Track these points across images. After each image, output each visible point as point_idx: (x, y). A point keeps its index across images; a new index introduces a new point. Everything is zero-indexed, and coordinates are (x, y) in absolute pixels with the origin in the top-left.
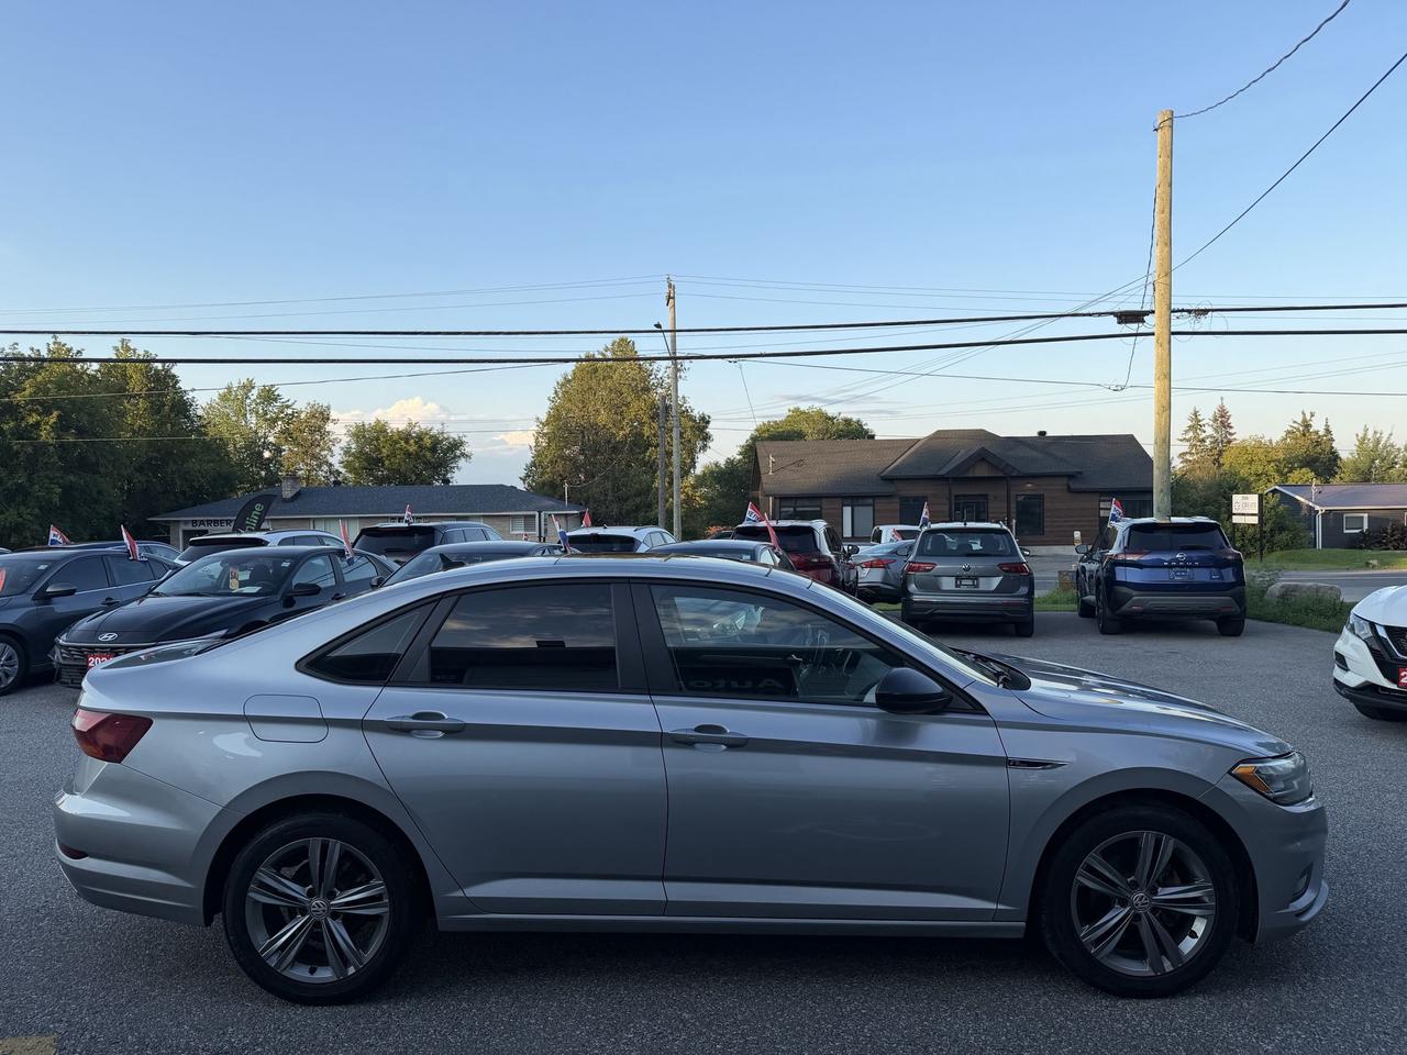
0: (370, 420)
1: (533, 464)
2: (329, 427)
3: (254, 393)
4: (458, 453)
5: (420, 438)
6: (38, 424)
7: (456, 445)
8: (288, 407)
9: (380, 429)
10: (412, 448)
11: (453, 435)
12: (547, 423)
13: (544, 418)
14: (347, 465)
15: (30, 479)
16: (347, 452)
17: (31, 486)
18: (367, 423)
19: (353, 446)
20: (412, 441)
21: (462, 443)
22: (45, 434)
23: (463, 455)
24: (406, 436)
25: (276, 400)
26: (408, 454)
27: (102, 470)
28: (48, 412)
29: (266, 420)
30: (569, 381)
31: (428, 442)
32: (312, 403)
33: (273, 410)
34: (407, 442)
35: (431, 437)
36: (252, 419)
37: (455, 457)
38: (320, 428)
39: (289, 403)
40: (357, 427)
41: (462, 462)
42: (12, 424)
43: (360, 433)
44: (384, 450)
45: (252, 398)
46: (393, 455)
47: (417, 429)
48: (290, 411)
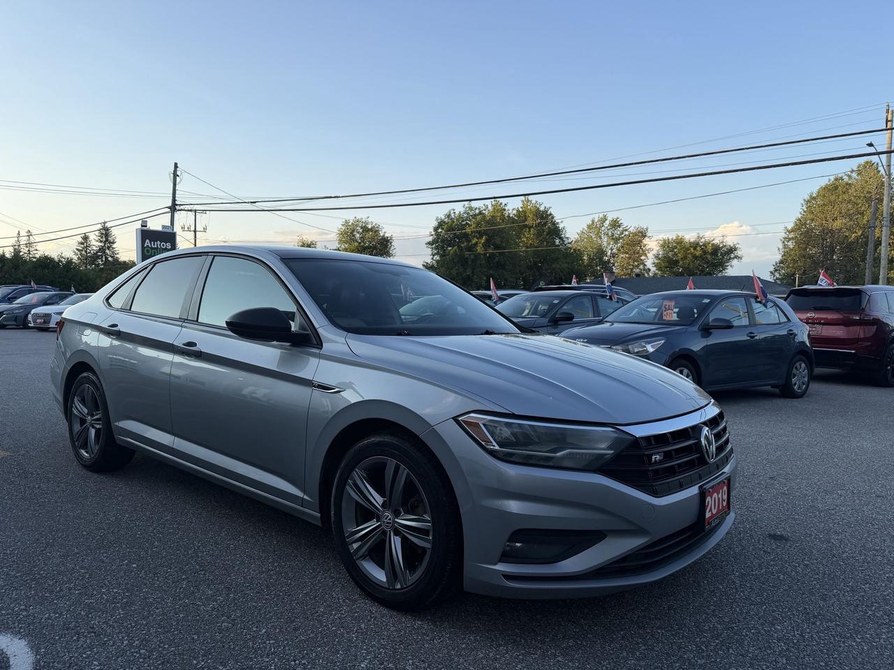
0: (672, 236)
1: (781, 262)
2: (646, 241)
3: (607, 222)
4: (732, 256)
5: (705, 245)
6: (476, 244)
7: (732, 250)
8: (626, 230)
9: (680, 242)
10: (698, 253)
11: (729, 243)
12: (792, 231)
13: (790, 226)
14: (656, 265)
15: (473, 273)
16: (657, 257)
17: (473, 276)
18: (670, 238)
19: (661, 253)
20: (698, 248)
21: (736, 249)
22: (479, 249)
23: (736, 257)
24: (695, 245)
25: (619, 226)
26: (695, 257)
27: (507, 268)
28: (481, 237)
29: (613, 239)
30: (814, 198)
31: (710, 248)
32: (637, 227)
33: (617, 232)
34: (695, 249)
35: (713, 244)
36: (605, 239)
37: (730, 258)
38: (641, 242)
39: (627, 228)
40: (664, 240)
41: (735, 262)
42: (465, 244)
43: (666, 245)
44: (679, 255)
45: (606, 226)
46: (685, 258)
47: (703, 240)
48: (627, 233)
